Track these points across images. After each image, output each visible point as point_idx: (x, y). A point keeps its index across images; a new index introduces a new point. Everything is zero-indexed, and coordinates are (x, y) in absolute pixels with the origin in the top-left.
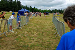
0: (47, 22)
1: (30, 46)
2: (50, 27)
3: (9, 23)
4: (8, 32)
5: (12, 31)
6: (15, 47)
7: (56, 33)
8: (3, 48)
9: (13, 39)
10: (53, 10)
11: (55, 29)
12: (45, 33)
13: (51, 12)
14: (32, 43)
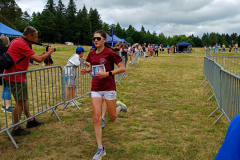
0: (185, 76)
2: (196, 91)
5: (75, 103)
6: (83, 152)
8: (48, 154)
9: (77, 127)
10: (205, 36)
11: (213, 99)
12: (177, 112)
13: (197, 42)
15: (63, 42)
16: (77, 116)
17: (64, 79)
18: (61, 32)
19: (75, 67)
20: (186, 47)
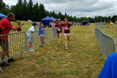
0: (86, 37)
1: (58, 73)
2: (91, 44)
3: (28, 38)
4: (26, 52)
5: (32, 50)
6: (36, 74)
7: (101, 55)
8: (18, 75)
9: (33, 62)
10: (96, 18)
11: (99, 48)
12: (82, 54)
13: (92, 21)
14: (61, 70)
15: (26, 20)
16: (33, 57)
17: (27, 38)
18: (25, 15)
19: (32, 32)
20: (87, 23)
